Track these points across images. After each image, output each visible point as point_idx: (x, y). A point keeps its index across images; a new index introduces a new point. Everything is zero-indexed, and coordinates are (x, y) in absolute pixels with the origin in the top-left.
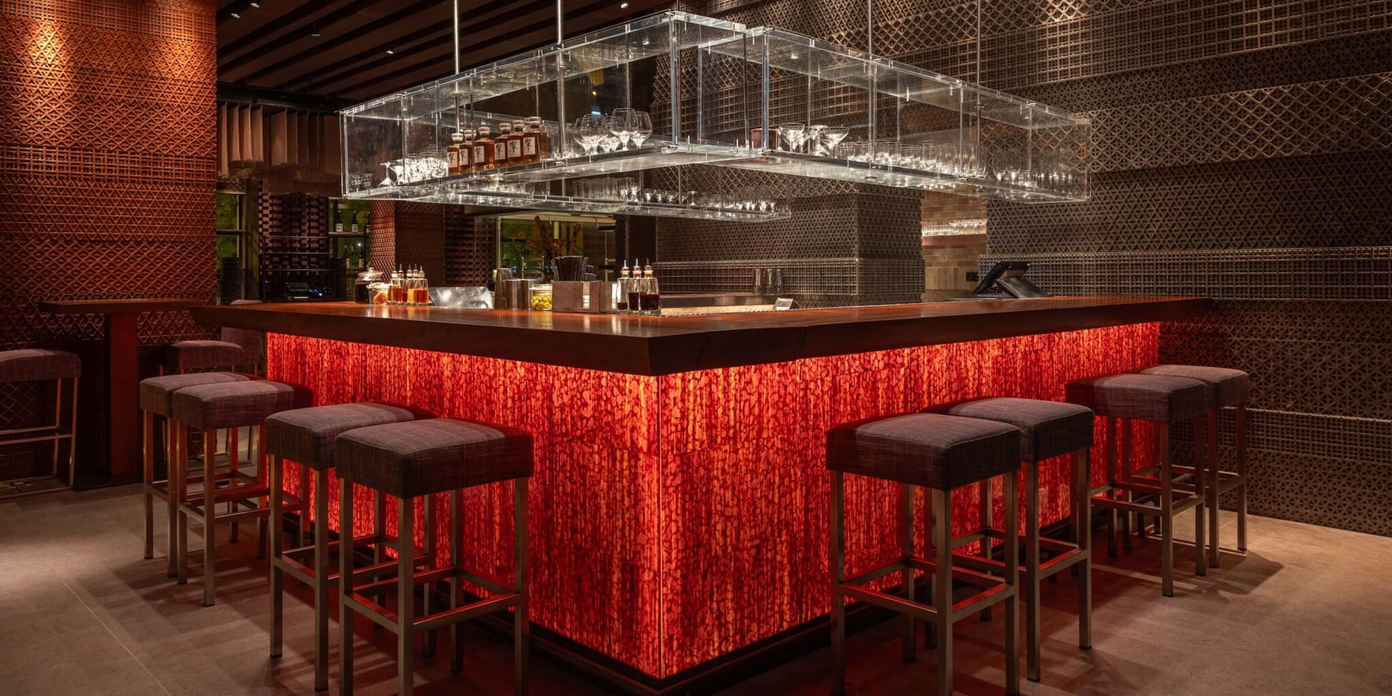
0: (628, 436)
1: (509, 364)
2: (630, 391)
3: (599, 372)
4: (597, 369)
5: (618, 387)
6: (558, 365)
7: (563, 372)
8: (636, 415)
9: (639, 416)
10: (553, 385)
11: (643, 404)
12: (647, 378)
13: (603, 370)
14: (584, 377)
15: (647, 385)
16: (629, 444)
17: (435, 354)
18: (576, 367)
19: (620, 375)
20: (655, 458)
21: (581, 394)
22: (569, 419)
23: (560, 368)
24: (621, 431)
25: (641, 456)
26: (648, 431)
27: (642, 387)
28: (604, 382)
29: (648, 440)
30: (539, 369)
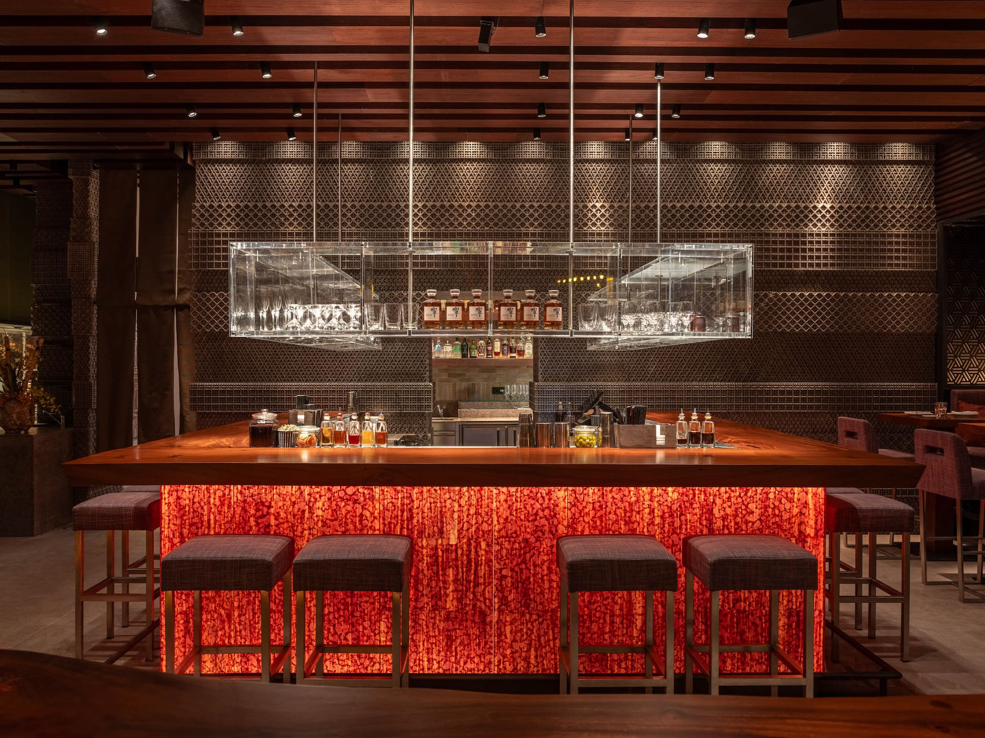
0: (796, 528)
1: (657, 491)
2: (799, 500)
3: (766, 489)
4: (764, 486)
5: (787, 498)
6: (720, 486)
7: (726, 492)
8: (804, 514)
9: (807, 514)
10: (714, 502)
11: (811, 506)
12: (814, 489)
13: (770, 487)
14: (749, 494)
15: (815, 494)
16: (796, 534)
17: (544, 490)
18: (741, 486)
19: (788, 489)
20: (822, 539)
21: (747, 506)
22: (733, 524)
23: (723, 489)
24: (788, 526)
25: (809, 540)
26: (816, 523)
27: (810, 496)
28: (771, 496)
29: (815, 529)
30: (697, 492)
